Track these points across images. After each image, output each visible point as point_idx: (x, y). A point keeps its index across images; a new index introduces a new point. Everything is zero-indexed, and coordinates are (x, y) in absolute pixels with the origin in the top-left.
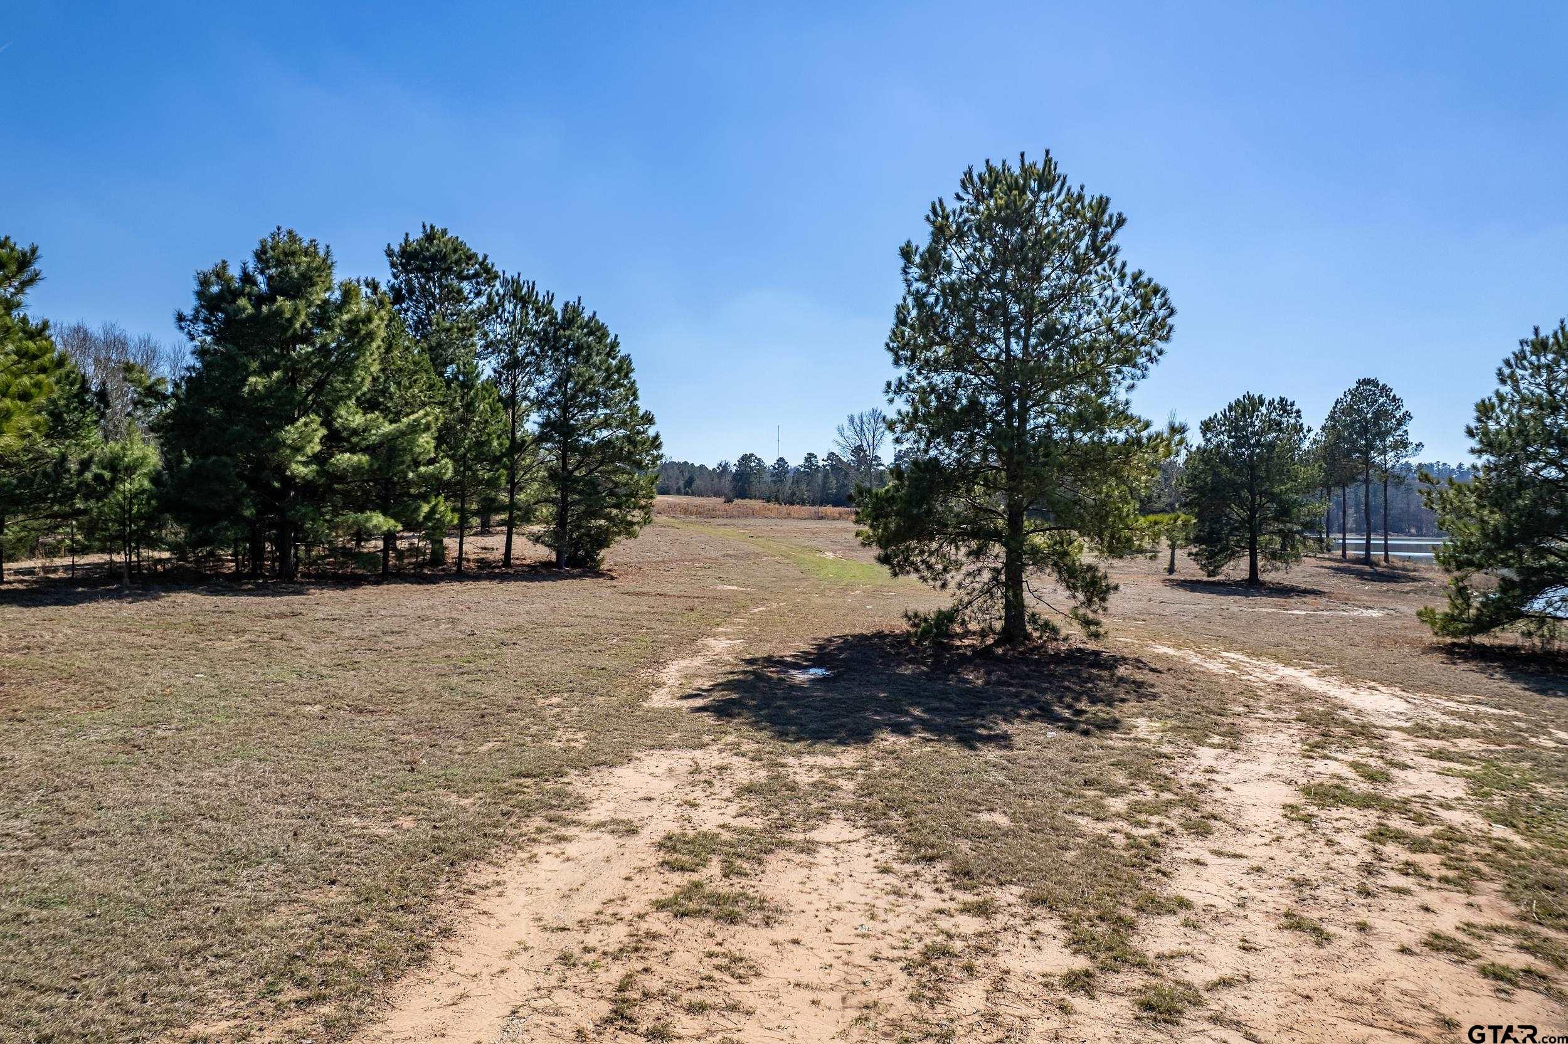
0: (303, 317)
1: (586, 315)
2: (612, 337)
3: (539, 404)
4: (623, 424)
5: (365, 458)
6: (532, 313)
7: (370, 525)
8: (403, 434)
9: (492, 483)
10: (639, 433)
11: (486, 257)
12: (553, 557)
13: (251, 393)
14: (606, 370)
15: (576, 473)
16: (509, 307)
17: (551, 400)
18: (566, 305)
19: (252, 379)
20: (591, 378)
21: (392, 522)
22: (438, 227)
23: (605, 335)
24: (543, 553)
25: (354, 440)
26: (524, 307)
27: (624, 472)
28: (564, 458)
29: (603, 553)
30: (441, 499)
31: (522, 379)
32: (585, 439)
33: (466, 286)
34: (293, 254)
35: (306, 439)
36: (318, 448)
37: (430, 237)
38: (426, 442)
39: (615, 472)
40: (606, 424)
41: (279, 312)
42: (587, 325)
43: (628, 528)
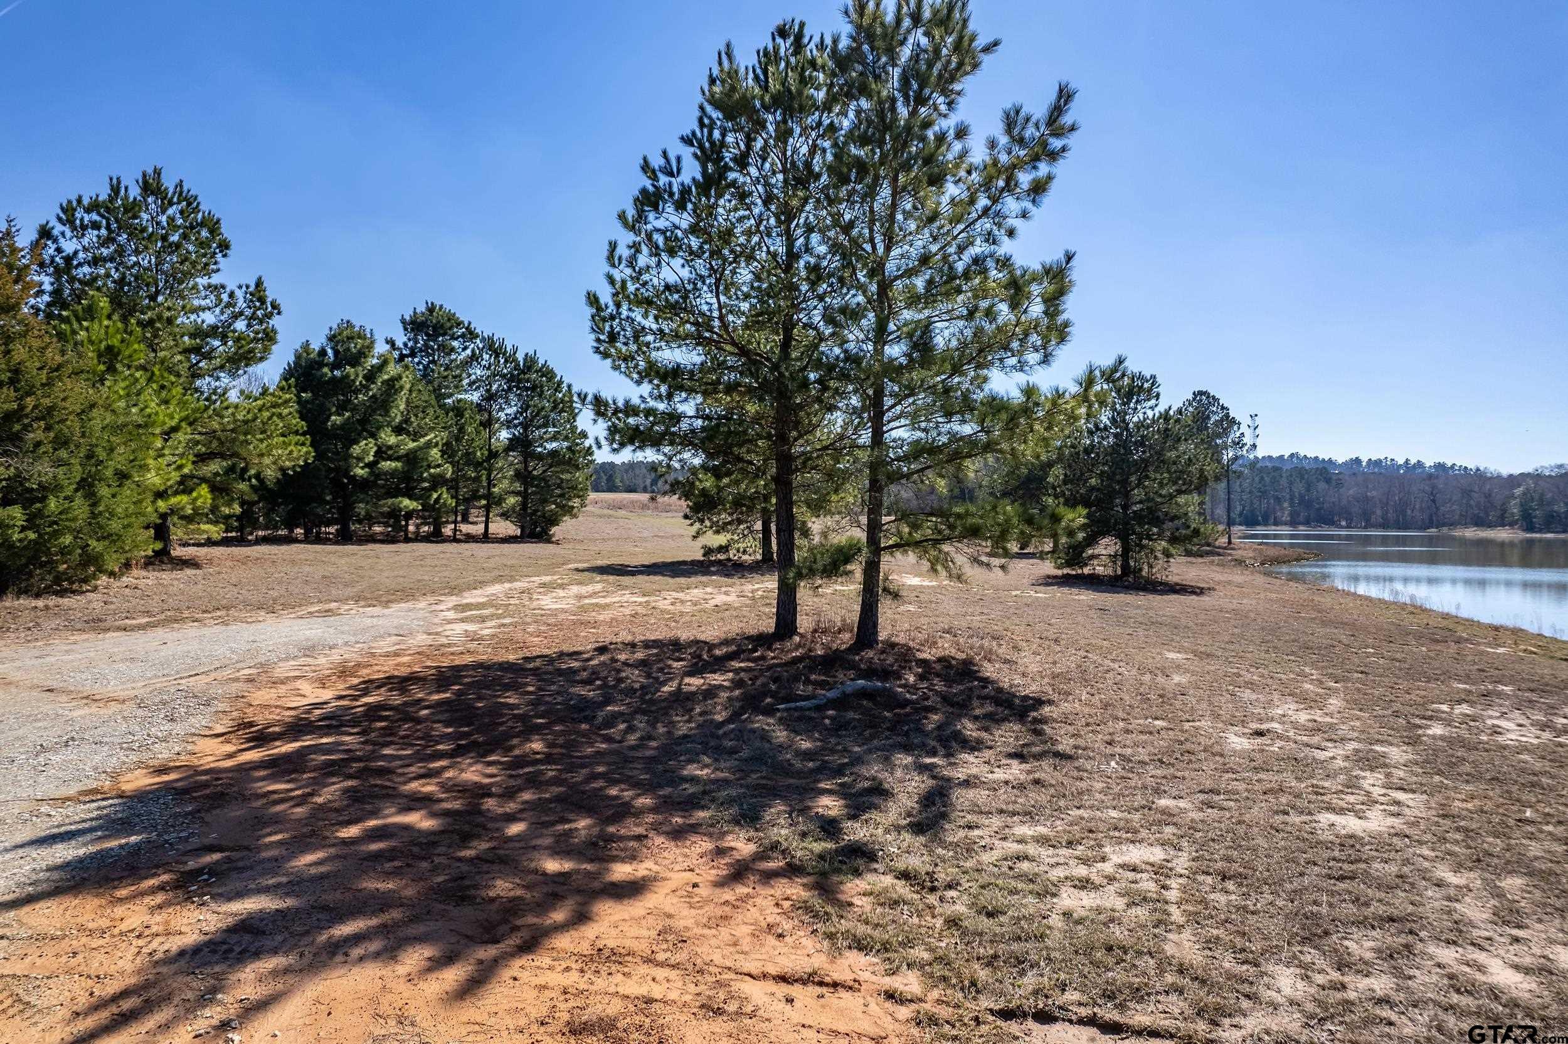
0: (360, 378)
1: (541, 362)
2: (558, 378)
3: (508, 424)
4: (566, 438)
5: (399, 464)
6: (502, 361)
7: (402, 506)
8: (420, 448)
9: (477, 479)
10: (577, 444)
11: (470, 323)
12: (518, 532)
13: (332, 426)
14: (554, 401)
15: (535, 473)
16: (486, 357)
17: (516, 422)
18: (527, 355)
19: (333, 418)
20: (543, 408)
21: (415, 504)
22: (438, 303)
23: (554, 375)
24: (511, 529)
25: (390, 452)
26: (497, 356)
27: (568, 472)
28: (526, 462)
29: (554, 530)
30: (444, 489)
31: (495, 407)
32: (539, 449)
33: (455, 344)
34: (352, 338)
35: (365, 452)
36: (371, 458)
37: (431, 309)
38: (435, 453)
39: (562, 472)
40: (554, 438)
41: (348, 376)
42: (540, 370)
43: (569, 511)
